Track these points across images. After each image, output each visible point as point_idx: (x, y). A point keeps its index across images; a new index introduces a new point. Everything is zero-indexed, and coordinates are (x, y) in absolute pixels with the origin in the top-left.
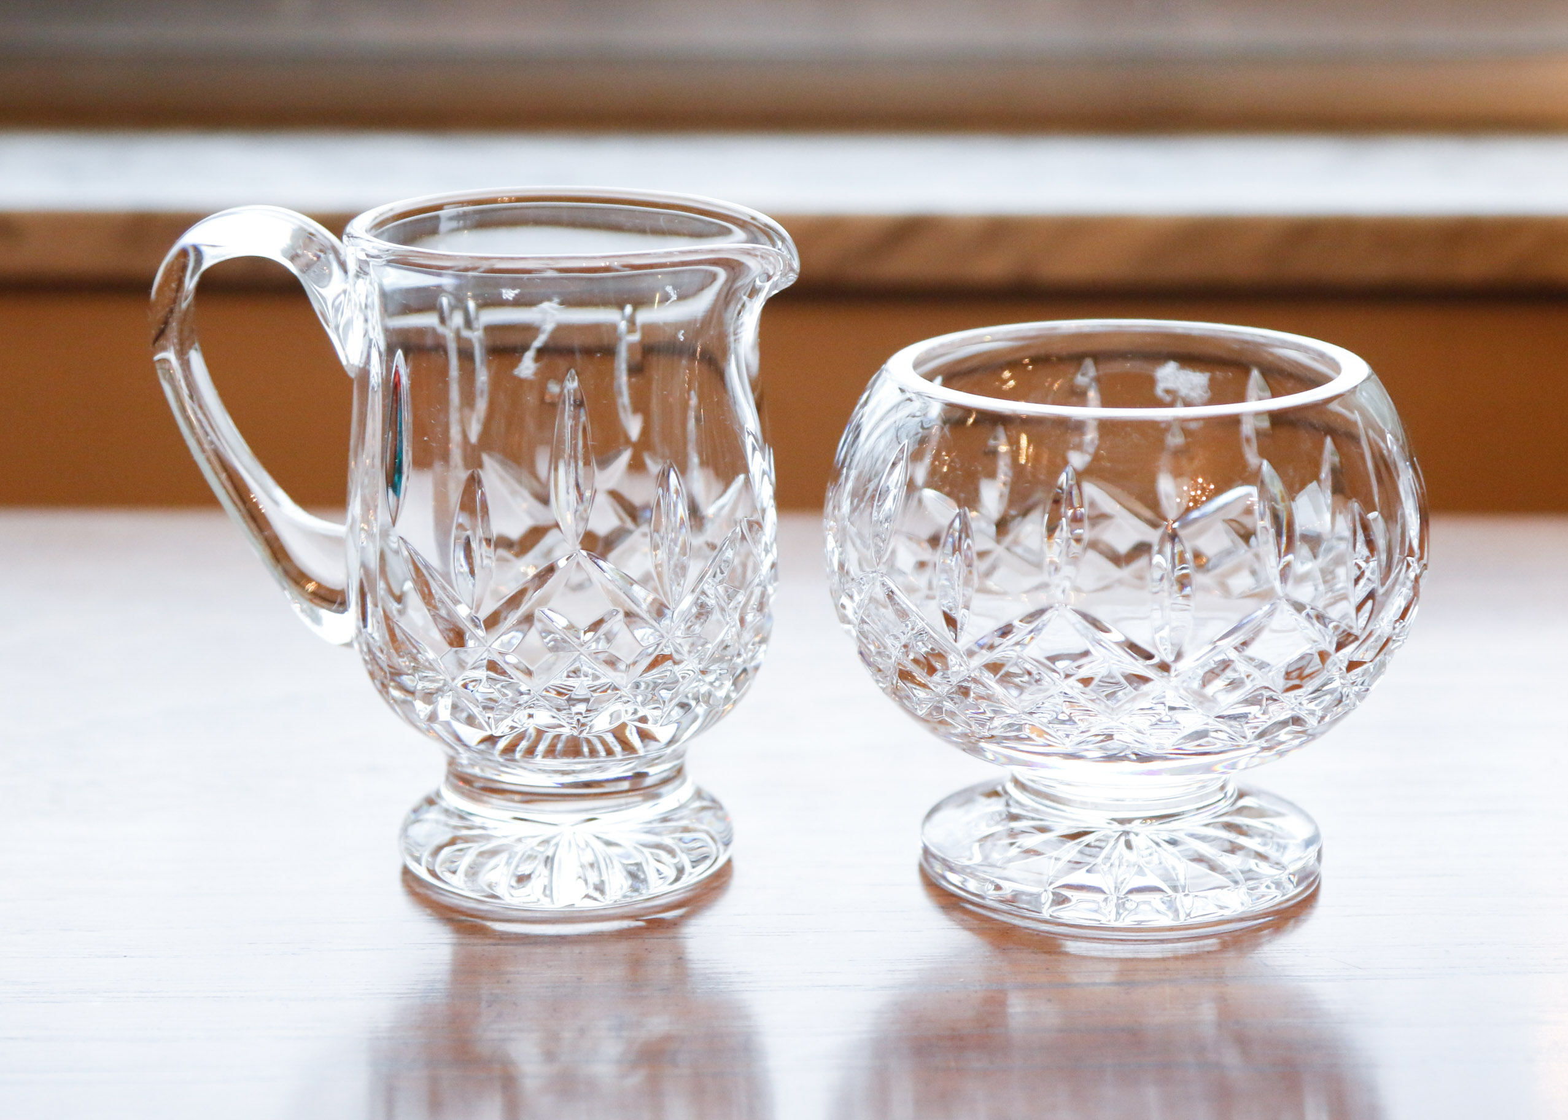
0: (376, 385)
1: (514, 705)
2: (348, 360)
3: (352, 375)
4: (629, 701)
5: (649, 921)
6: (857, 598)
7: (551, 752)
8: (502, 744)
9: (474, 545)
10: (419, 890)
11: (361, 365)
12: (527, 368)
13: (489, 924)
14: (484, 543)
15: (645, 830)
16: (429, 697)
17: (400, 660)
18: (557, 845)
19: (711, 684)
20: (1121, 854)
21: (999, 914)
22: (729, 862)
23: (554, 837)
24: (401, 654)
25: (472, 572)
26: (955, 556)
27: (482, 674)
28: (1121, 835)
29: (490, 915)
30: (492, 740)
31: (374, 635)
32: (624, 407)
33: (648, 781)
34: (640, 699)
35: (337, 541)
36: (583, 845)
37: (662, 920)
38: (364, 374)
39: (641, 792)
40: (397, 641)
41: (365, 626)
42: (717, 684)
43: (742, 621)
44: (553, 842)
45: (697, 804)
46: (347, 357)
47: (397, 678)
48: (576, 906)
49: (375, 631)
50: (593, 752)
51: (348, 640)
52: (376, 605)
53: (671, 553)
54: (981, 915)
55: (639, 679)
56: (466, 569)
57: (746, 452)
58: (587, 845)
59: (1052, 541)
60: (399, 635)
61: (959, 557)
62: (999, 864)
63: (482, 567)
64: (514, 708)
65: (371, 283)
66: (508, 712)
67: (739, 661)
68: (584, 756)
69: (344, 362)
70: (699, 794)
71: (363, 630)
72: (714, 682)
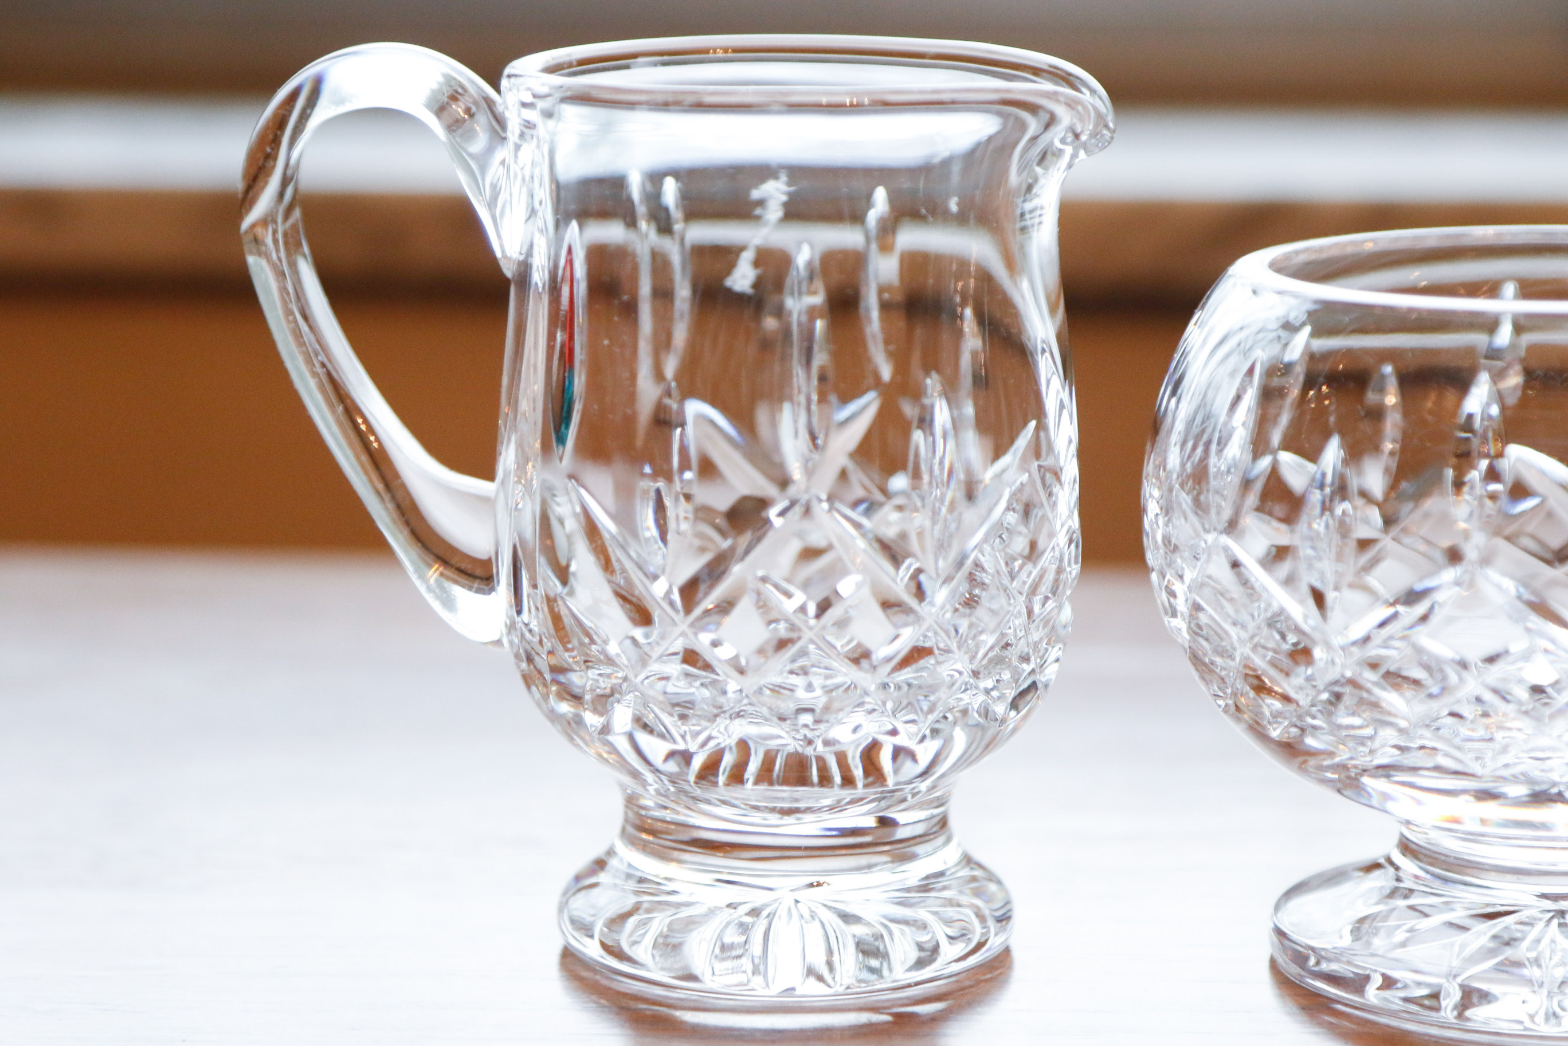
0: (540, 285)
1: (716, 711)
2: (503, 251)
3: (509, 274)
4: (874, 710)
5: (900, 1017)
6: (1188, 577)
7: (765, 775)
8: (697, 762)
9: (668, 502)
10: (585, 974)
11: (521, 258)
12: (744, 277)
13: (678, 1014)
14: (682, 499)
15: (896, 900)
16: (603, 702)
17: (567, 655)
18: (771, 916)
19: (987, 692)
20: (1553, 941)
21: (1381, 1017)
22: (1007, 952)
23: (767, 905)
24: (570, 646)
25: (664, 539)
26: (1324, 518)
27: (675, 668)
28: (1552, 918)
29: (681, 1003)
30: (686, 757)
31: (532, 626)
32: (874, 336)
33: (901, 833)
34: (890, 705)
35: (486, 500)
36: (807, 915)
37: (912, 1016)
38: (525, 270)
39: (887, 848)
40: (564, 628)
41: (519, 612)
42: (995, 694)
43: (1030, 612)
44: (765, 913)
45: (965, 872)
46: (502, 246)
47: (562, 678)
48: (797, 992)
49: (534, 619)
50: (825, 780)
51: (496, 638)
52: (535, 586)
53: (935, 513)
54: (1357, 1017)
55: (886, 680)
56: (654, 532)
57: (1039, 377)
58: (813, 916)
59: (1460, 498)
60: (567, 620)
61: (1331, 522)
62: (1380, 952)
63: (679, 533)
64: (716, 716)
65: (538, 146)
66: (709, 721)
67: (1027, 668)
68: (812, 785)
69: (499, 254)
70: (968, 860)
71: (518, 619)
72: (992, 689)
